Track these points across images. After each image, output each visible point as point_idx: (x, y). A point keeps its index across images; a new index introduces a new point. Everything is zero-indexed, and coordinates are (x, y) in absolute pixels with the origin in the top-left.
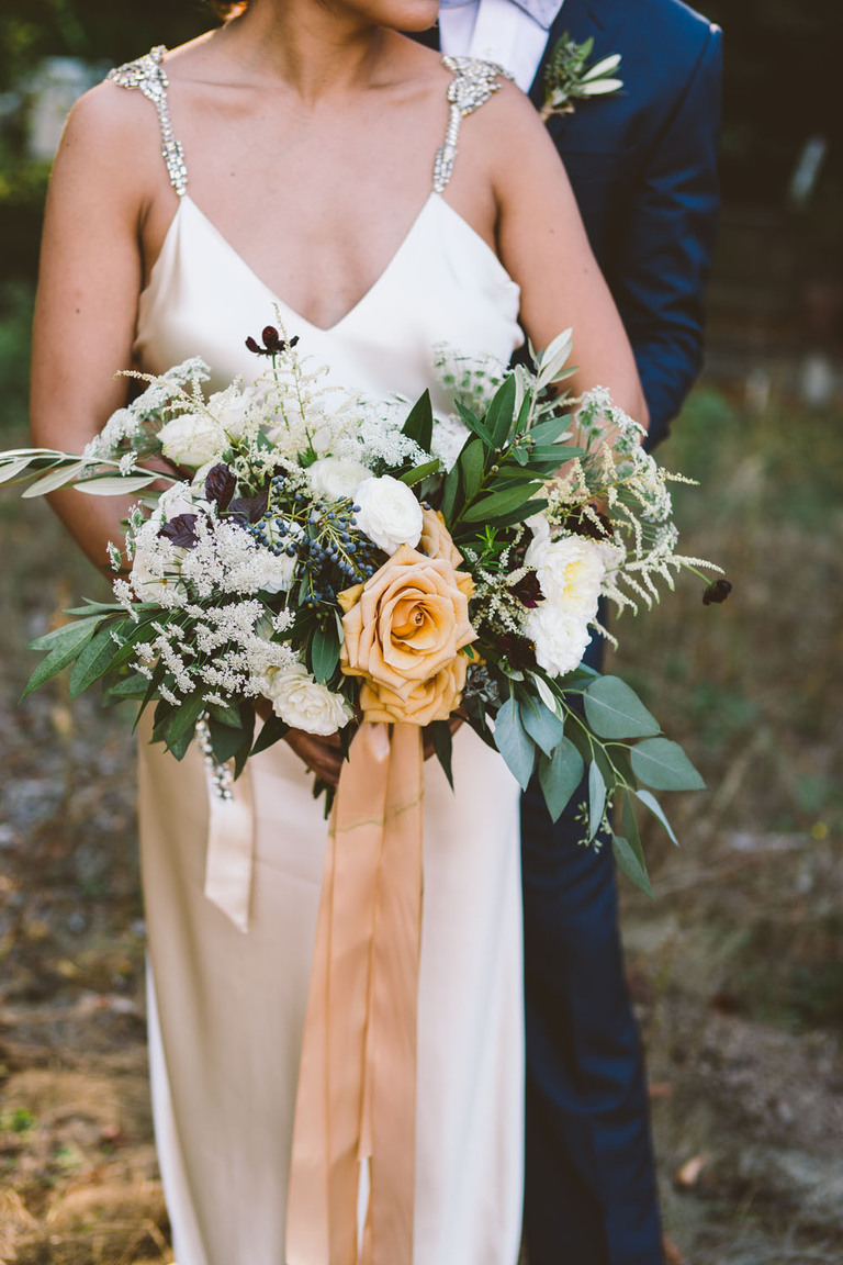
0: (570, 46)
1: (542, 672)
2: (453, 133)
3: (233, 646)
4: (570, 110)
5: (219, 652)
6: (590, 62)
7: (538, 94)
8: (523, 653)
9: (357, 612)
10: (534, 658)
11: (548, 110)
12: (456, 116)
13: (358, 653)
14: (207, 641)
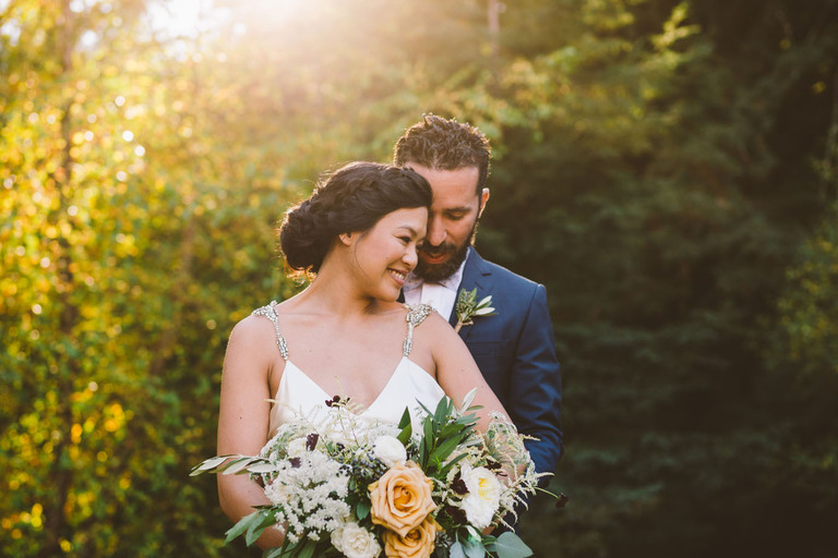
0: (466, 293)
1: (470, 524)
2: (410, 333)
3: (320, 506)
4: (471, 323)
5: (313, 511)
6: (478, 300)
7: (453, 321)
8: (460, 516)
9: (376, 492)
10: (466, 519)
11: (458, 327)
12: (411, 326)
13: (380, 510)
14: (308, 507)
